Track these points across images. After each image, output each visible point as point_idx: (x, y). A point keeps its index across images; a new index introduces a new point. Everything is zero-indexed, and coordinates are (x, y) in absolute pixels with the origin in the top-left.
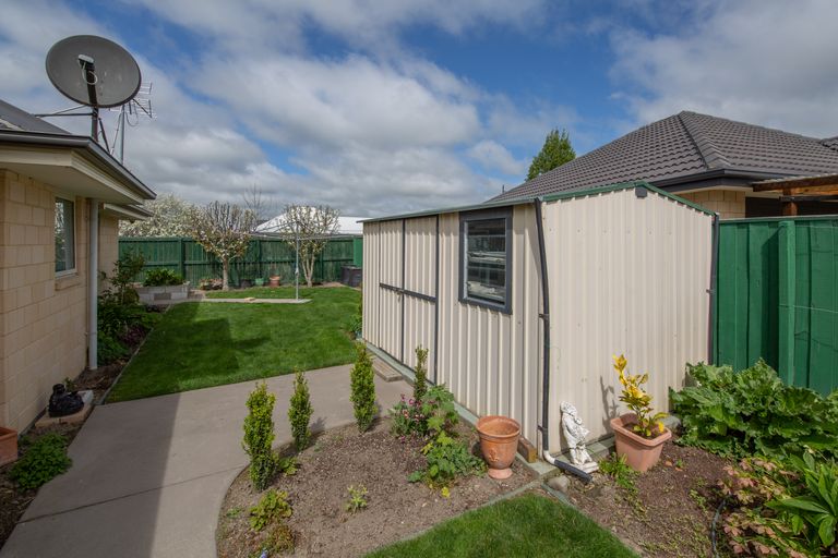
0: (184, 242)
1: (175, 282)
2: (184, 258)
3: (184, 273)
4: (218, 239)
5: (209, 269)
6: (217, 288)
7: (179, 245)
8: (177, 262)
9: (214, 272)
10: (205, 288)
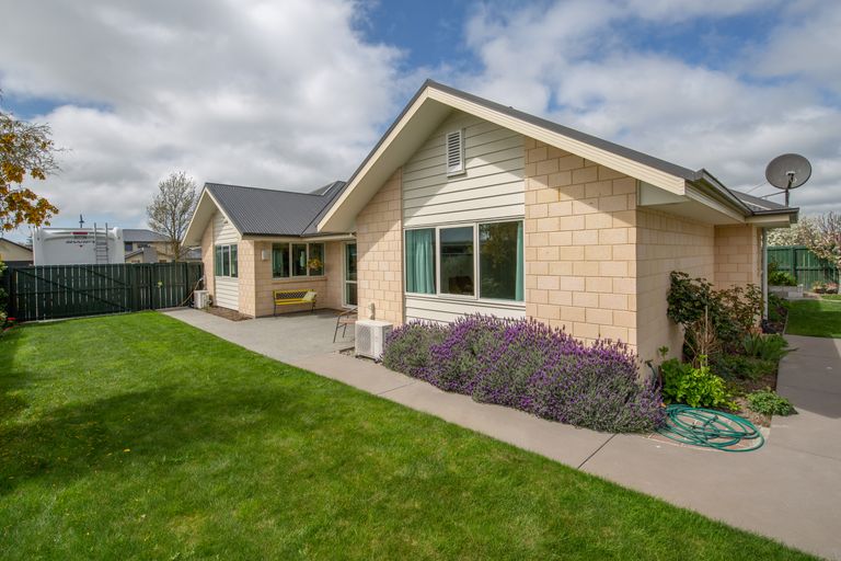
0: (795, 250)
1: (789, 284)
2: (795, 265)
3: (796, 276)
4: (833, 246)
5: (821, 275)
6: (831, 292)
7: (791, 254)
8: (789, 267)
9: (827, 277)
10: (817, 291)
